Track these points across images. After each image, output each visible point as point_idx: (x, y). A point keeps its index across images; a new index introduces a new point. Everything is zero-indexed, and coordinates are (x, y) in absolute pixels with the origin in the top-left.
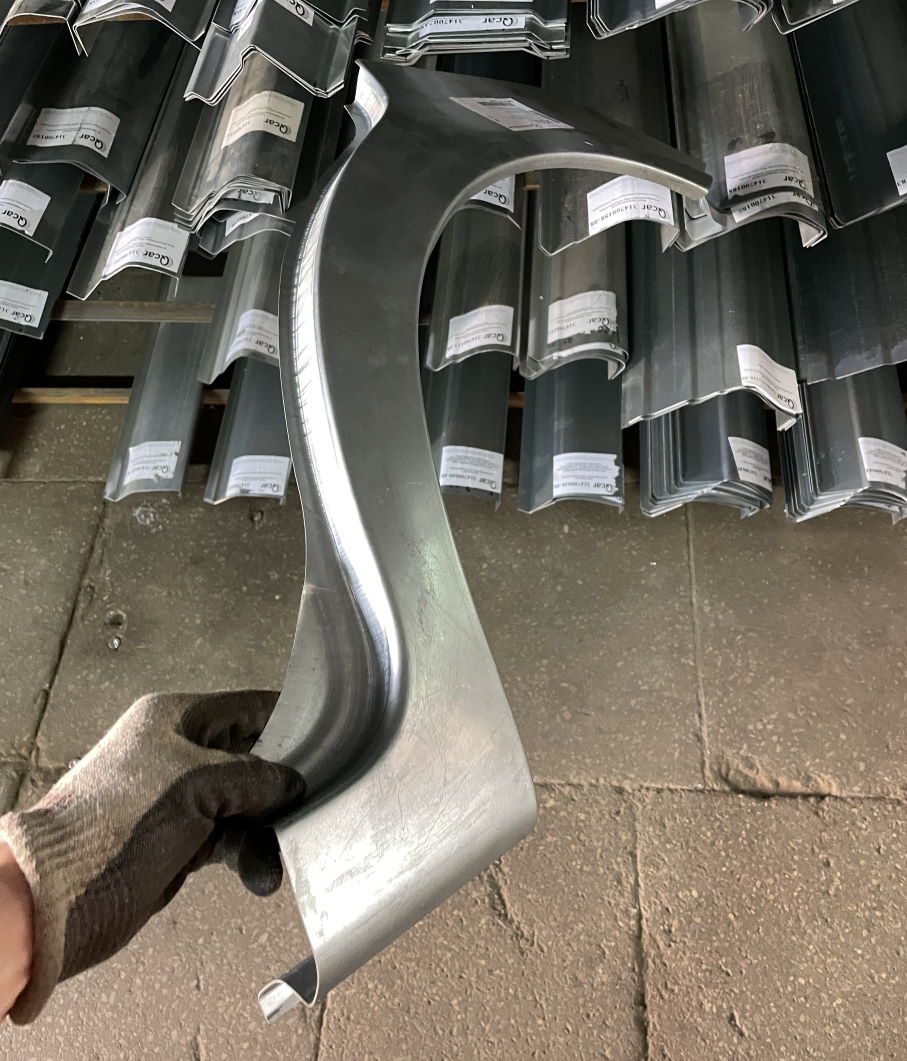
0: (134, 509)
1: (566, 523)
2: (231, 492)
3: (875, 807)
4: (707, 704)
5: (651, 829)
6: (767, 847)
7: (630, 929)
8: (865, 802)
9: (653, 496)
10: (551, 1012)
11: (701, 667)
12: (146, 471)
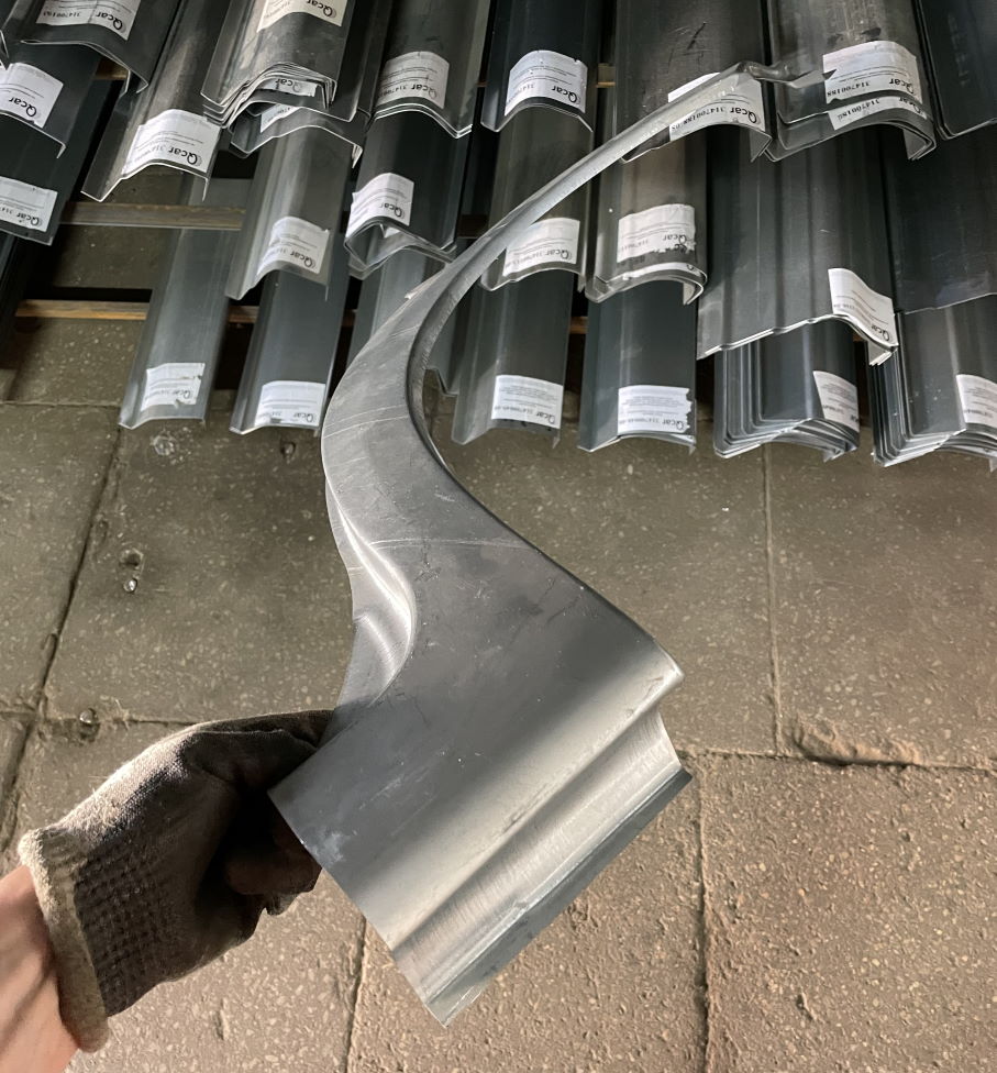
0: (151, 438)
1: (630, 463)
2: (260, 421)
3: (960, 778)
4: (781, 664)
5: (717, 798)
6: (843, 819)
7: (691, 904)
8: (950, 772)
9: (728, 435)
10: (605, 991)
11: (774, 622)
12: (165, 396)
